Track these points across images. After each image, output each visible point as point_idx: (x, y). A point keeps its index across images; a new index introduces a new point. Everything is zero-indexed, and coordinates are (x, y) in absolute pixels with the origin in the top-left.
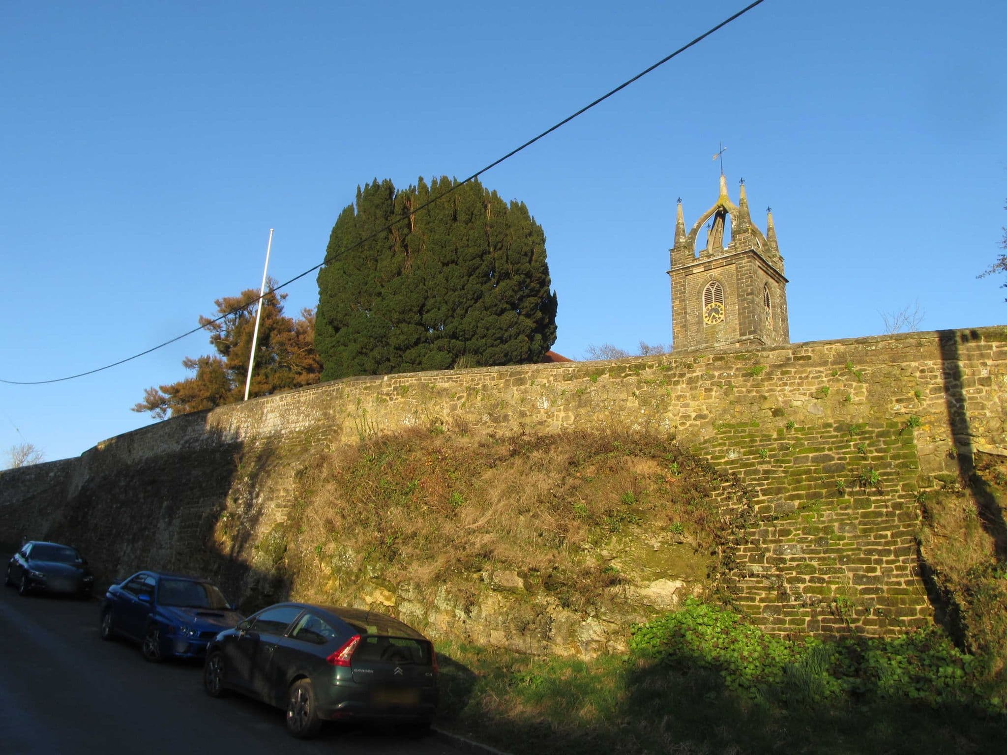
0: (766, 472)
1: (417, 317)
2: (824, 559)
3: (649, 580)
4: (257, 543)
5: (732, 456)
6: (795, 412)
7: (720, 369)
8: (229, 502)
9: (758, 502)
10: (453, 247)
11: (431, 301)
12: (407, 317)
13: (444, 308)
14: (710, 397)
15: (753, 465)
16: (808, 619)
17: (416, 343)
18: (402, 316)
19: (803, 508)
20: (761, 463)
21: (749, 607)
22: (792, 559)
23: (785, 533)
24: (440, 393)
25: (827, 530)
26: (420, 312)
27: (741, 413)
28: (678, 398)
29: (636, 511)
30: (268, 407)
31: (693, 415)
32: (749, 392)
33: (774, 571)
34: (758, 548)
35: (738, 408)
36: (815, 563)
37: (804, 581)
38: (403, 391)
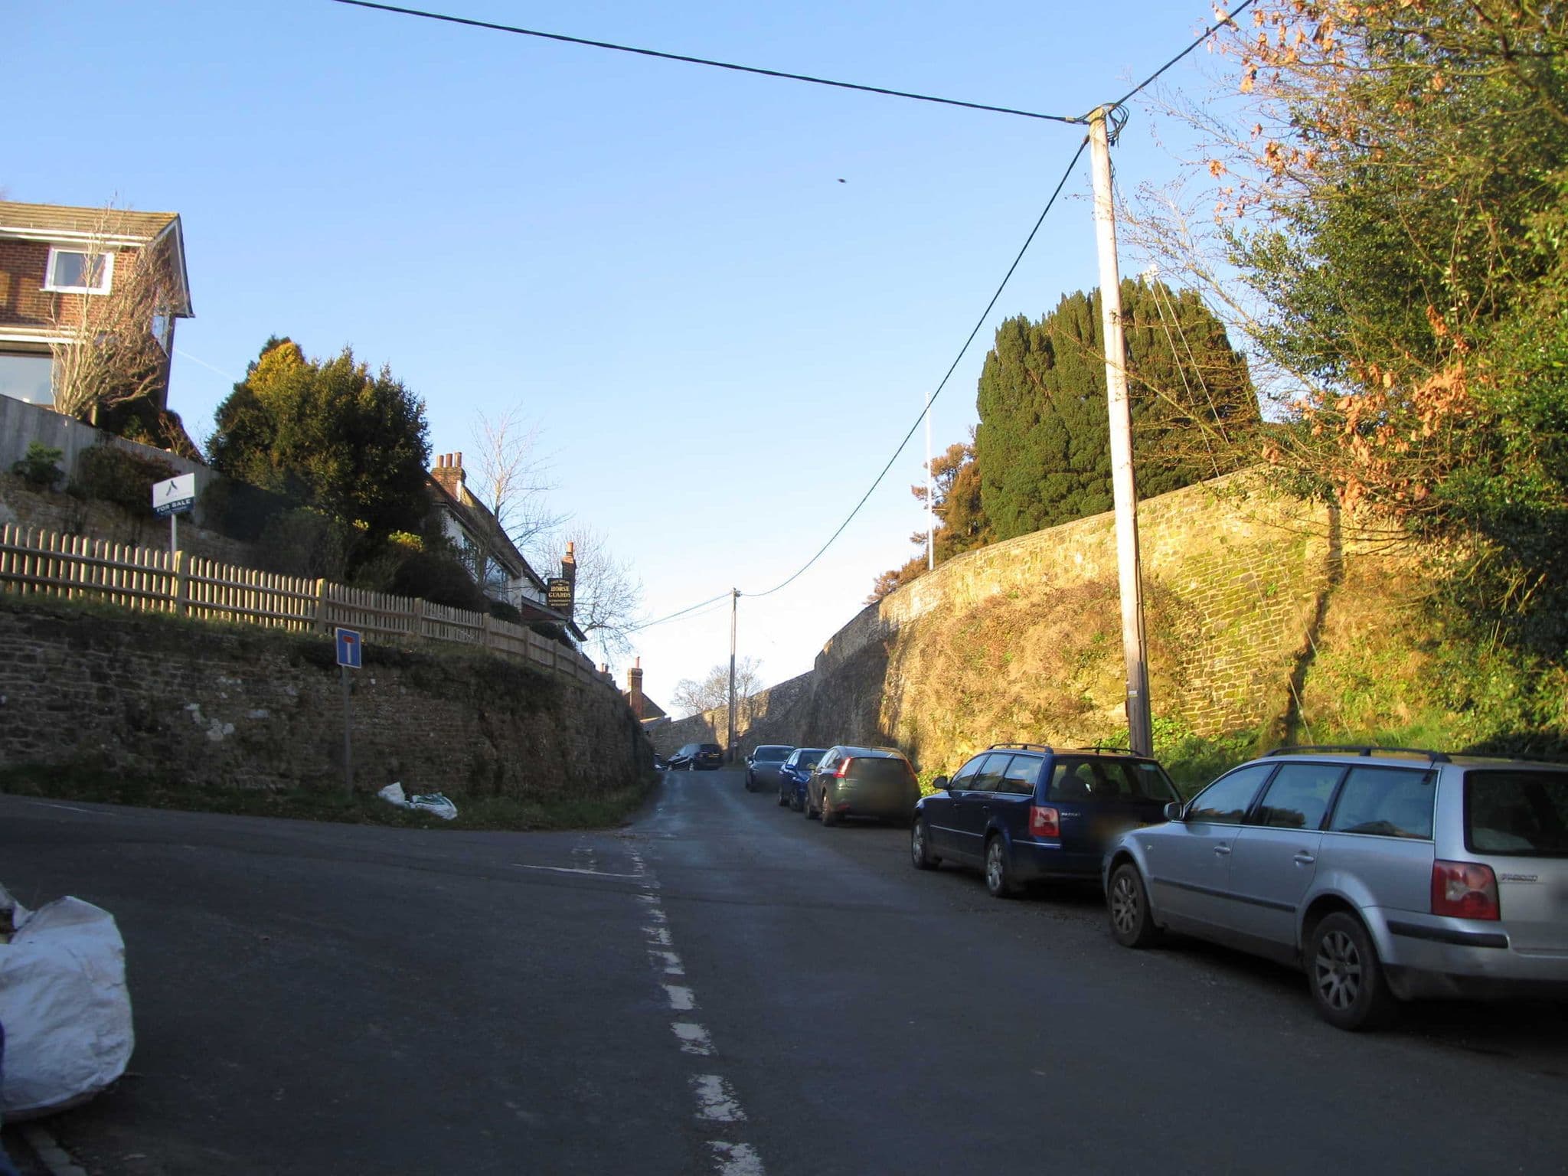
0: (1212, 597)
1: (1063, 464)
2: (1238, 667)
3: (1113, 703)
4: (902, 719)
5: (1193, 586)
6: (1234, 538)
7: (1188, 505)
8: (886, 687)
9: (1205, 625)
10: (1089, 377)
11: (1074, 443)
12: (1052, 466)
13: (1090, 447)
14: (1179, 534)
15: (1204, 591)
16: (1223, 719)
17: (1070, 490)
18: (1046, 466)
19: (1231, 625)
20: (1210, 589)
21: (1191, 716)
22: (1220, 671)
23: (1218, 649)
24: (1013, 560)
25: (1242, 642)
26: (1066, 457)
27: (1201, 544)
28: (1161, 537)
29: (1101, 648)
30: (913, 592)
31: (1171, 552)
32: (1205, 524)
33: (1208, 683)
34: (1200, 666)
35: (1199, 540)
36: (1232, 672)
37: (1224, 688)
38: (990, 562)
